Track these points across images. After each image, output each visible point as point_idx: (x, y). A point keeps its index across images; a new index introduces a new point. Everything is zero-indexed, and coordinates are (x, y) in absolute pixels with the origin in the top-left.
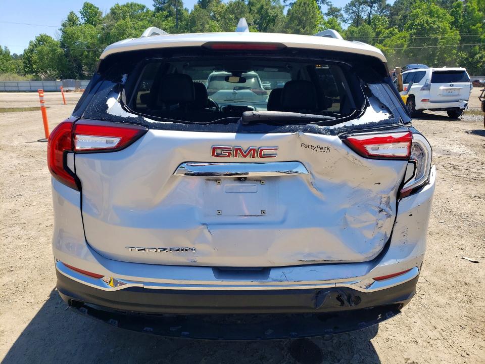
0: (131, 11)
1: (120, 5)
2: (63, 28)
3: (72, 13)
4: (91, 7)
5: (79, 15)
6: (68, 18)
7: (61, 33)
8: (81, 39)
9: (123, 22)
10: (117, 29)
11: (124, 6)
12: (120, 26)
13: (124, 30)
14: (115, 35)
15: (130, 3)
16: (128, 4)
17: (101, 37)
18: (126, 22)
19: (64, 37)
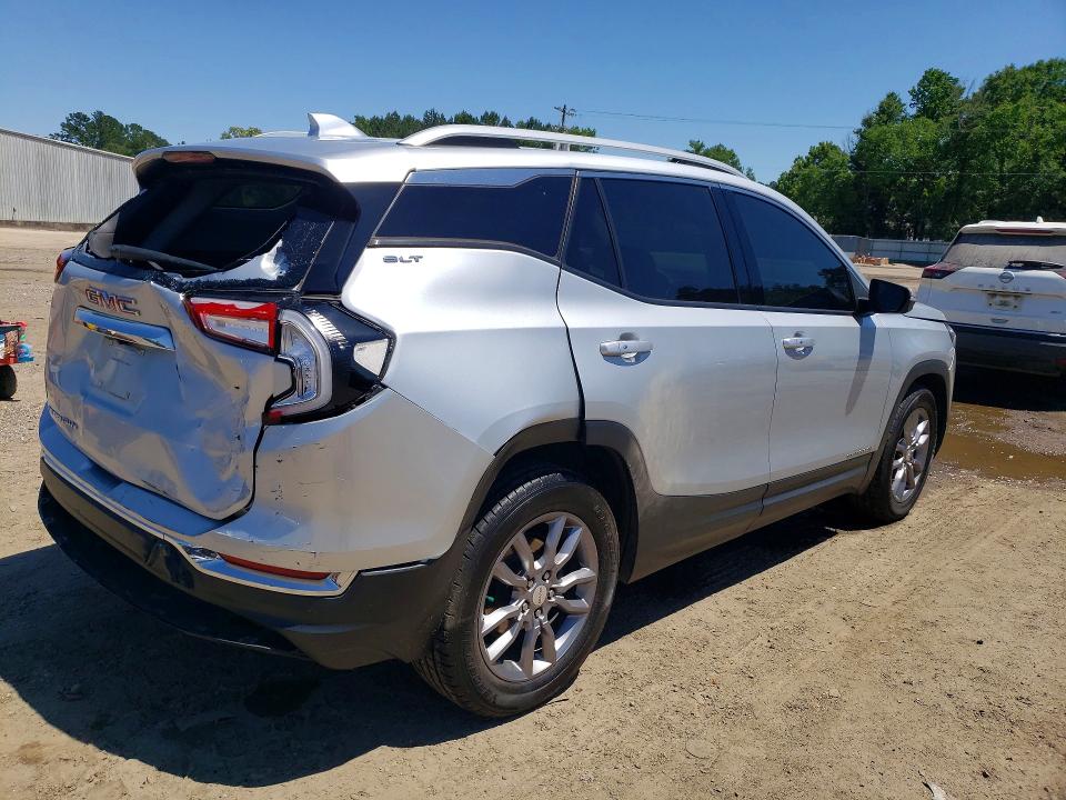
0: (1046, 80)
1: (1019, 66)
2: (863, 128)
3: (891, 96)
4: (939, 79)
5: (906, 99)
6: (880, 107)
7: (856, 139)
8: (897, 152)
9: (1010, 107)
10: (990, 124)
11: (1030, 69)
12: (999, 116)
13: (1006, 127)
14: (980, 139)
15: (1046, 60)
16: (1040, 63)
17: (947, 144)
18: (1018, 108)
19: (860, 147)
